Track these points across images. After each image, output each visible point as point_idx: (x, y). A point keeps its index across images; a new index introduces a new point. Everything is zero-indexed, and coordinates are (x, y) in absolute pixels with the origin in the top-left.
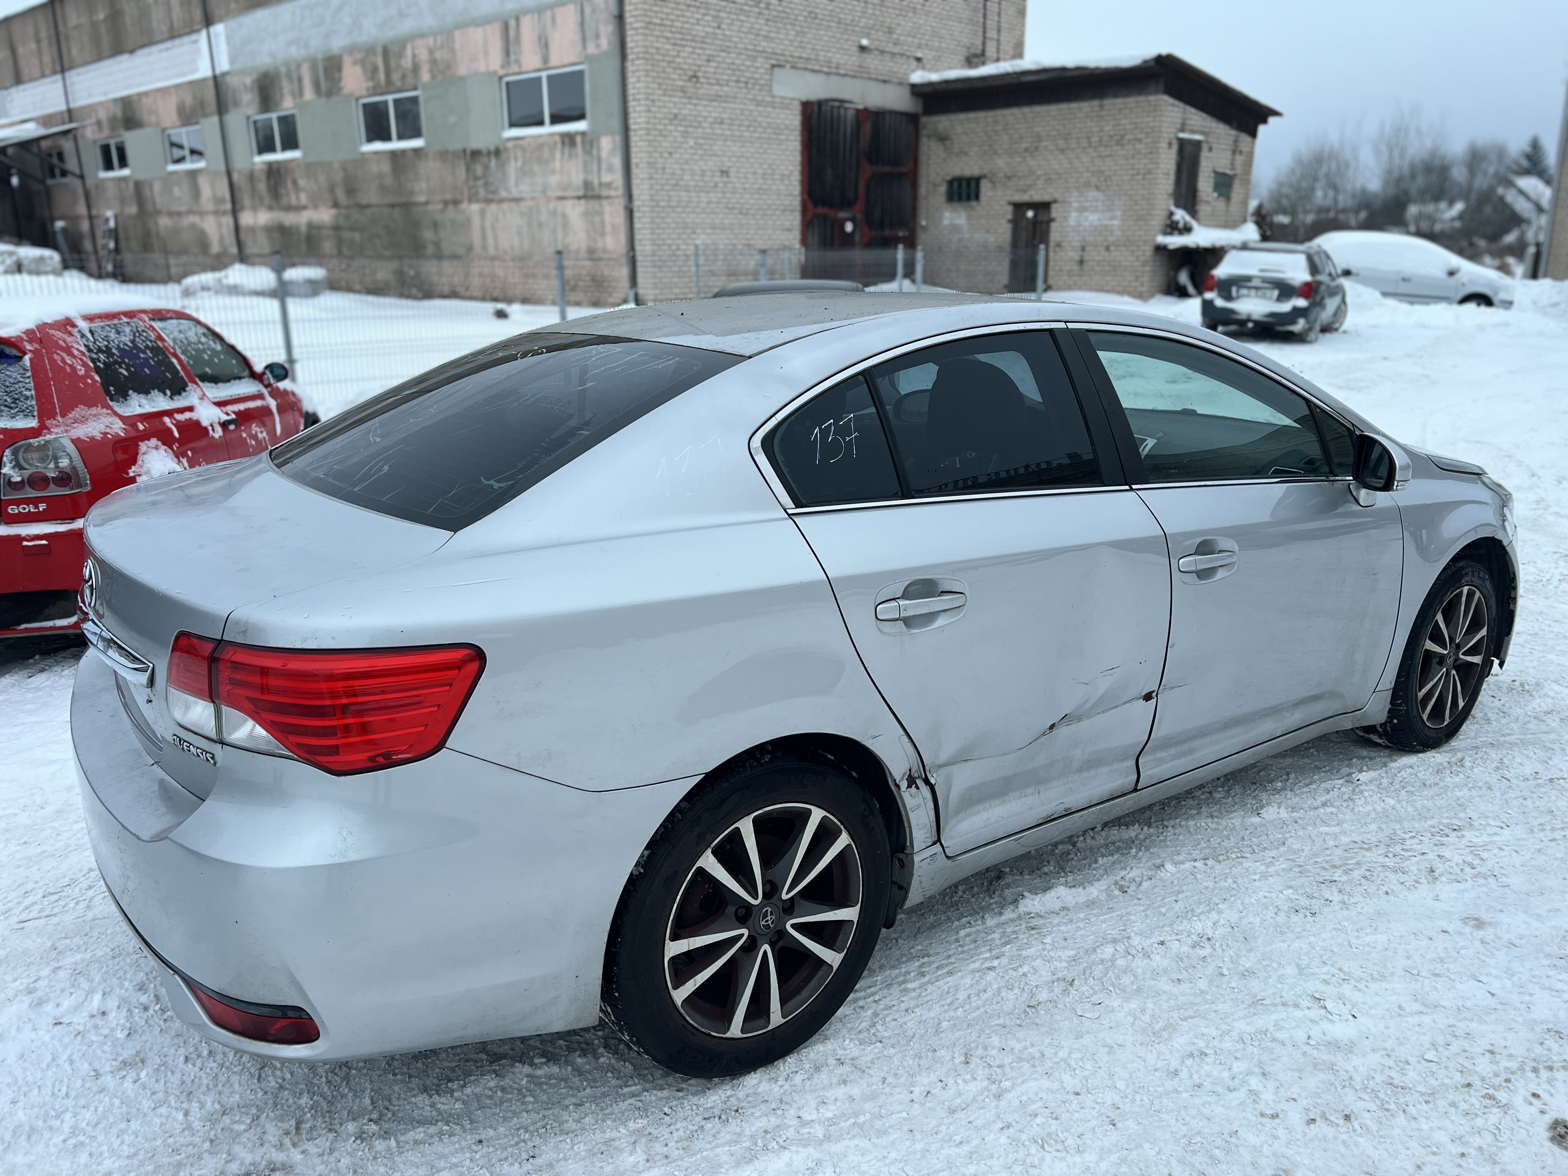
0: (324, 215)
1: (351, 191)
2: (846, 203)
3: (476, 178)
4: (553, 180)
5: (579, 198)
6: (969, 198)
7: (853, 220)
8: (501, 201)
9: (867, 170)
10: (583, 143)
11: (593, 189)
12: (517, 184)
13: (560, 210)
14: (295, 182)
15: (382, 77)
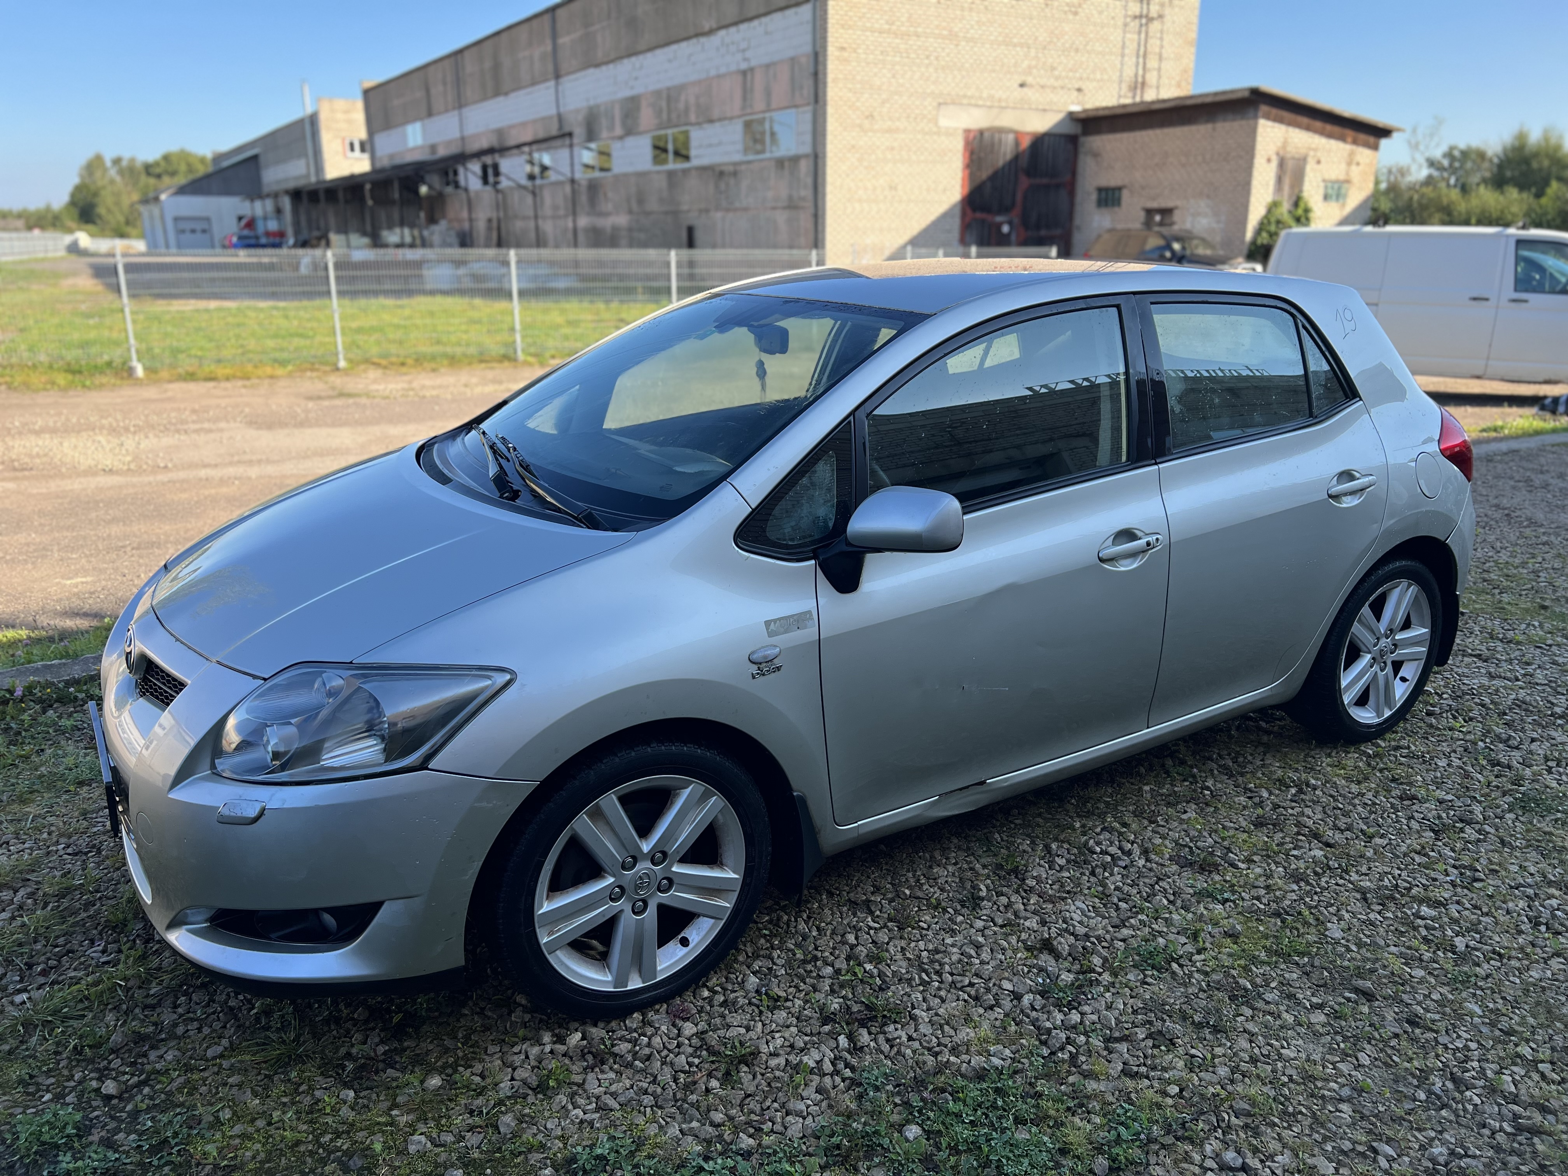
0: (622, 220)
1: (641, 201)
2: (1004, 209)
3: (721, 193)
5: (785, 208)
6: (1113, 205)
7: (1010, 223)
8: (736, 210)
9: (1024, 182)
10: (789, 167)
11: (794, 202)
12: (746, 198)
14: (605, 195)
15: (665, 116)
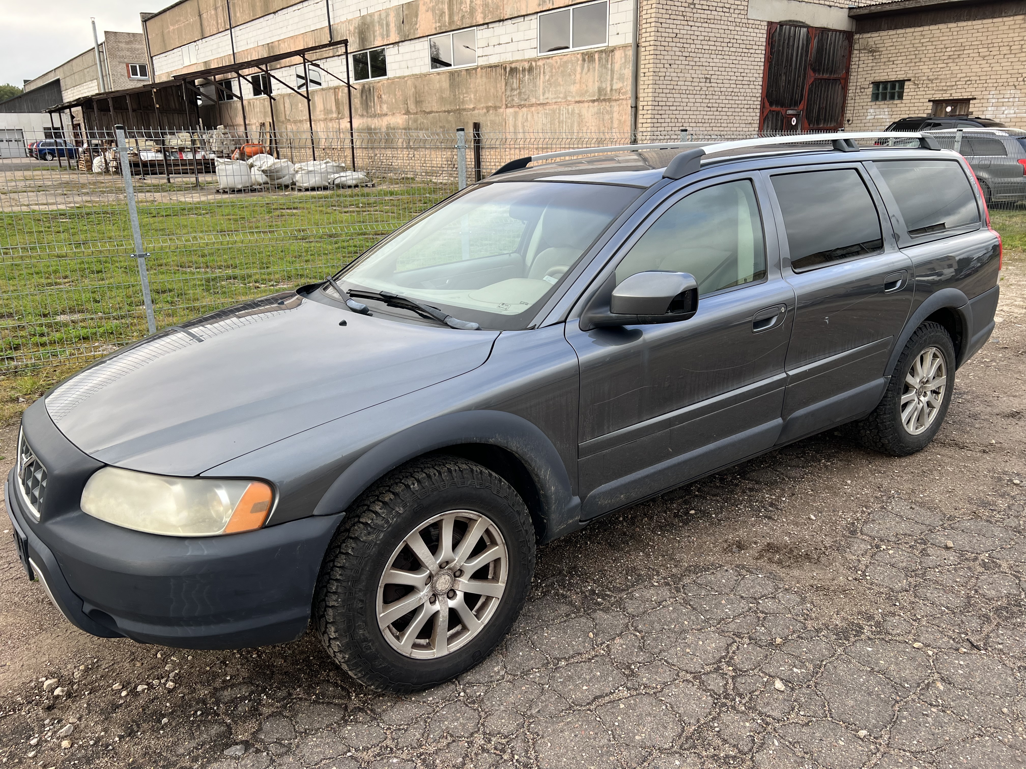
0: (399, 120)
1: (418, 102)
2: (794, 103)
3: (512, 90)
4: (574, 89)
5: (593, 101)
6: (892, 98)
7: (797, 116)
8: (532, 105)
9: (811, 76)
11: (605, 95)
12: (544, 94)
13: (577, 111)
14: (380, 97)
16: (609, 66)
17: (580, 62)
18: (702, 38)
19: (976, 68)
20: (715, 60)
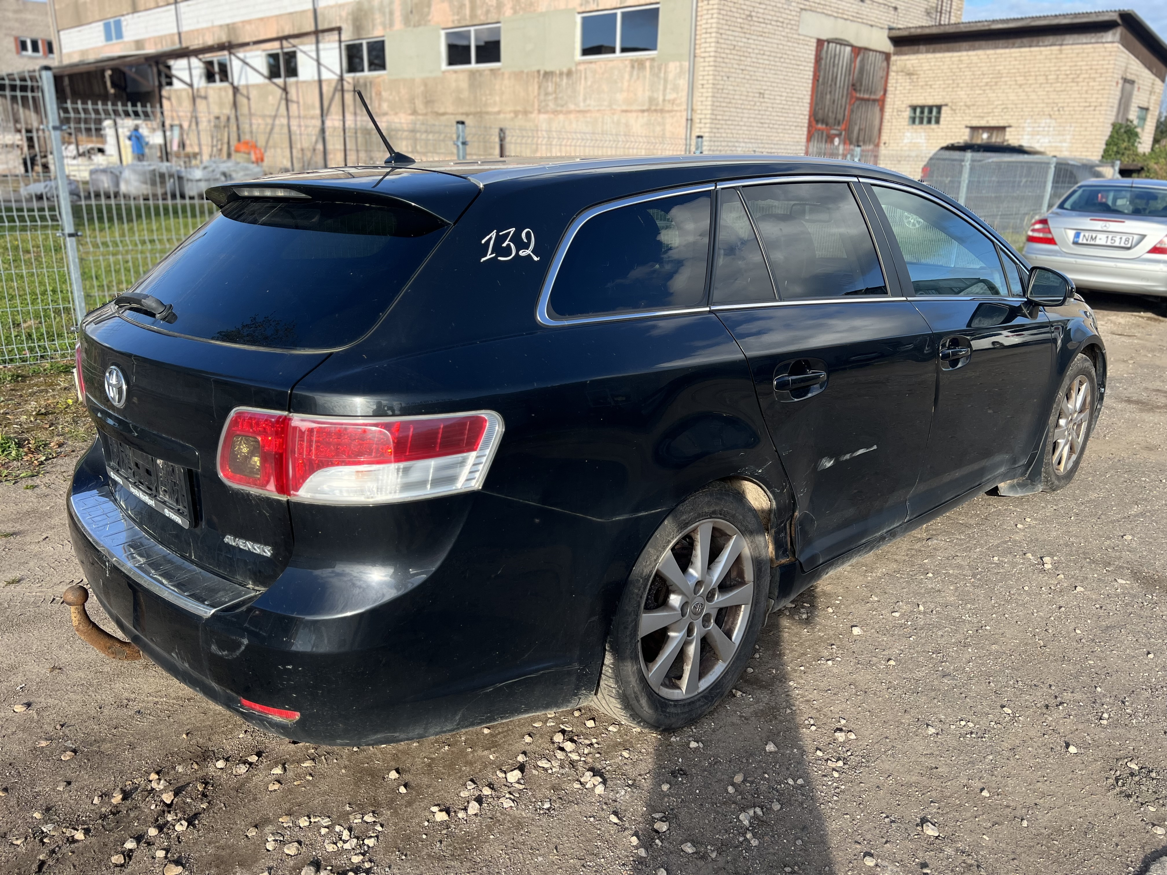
0: (405, 120)
1: (429, 102)
3: (547, 94)
4: (620, 97)
5: (643, 111)
6: (929, 122)
7: (840, 136)
8: (570, 112)
9: (853, 97)
10: (652, 67)
12: (585, 100)
13: (623, 121)
14: (379, 94)
15: (468, 12)
16: (662, 75)
17: (628, 69)
18: (756, 51)
19: (1012, 97)
20: (769, 75)
